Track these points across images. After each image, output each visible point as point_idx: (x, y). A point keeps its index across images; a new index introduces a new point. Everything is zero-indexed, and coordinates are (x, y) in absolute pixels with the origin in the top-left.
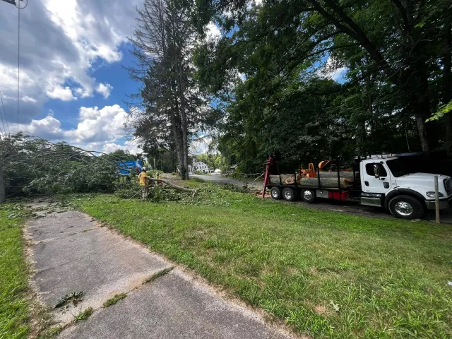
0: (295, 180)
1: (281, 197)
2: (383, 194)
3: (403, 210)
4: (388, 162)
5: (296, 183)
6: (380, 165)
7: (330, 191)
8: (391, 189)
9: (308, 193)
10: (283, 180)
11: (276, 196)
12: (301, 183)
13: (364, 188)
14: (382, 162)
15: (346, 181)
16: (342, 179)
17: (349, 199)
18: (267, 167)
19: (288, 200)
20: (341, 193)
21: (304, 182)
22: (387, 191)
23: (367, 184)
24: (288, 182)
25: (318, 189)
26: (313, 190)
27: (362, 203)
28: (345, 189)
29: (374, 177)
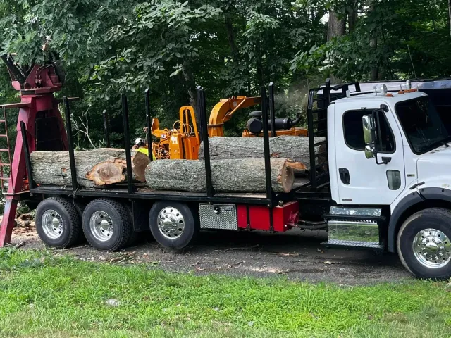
0: (127, 170)
1: (77, 238)
2: (385, 209)
3: (432, 253)
4: (400, 107)
5: (131, 182)
6: (379, 115)
7: (239, 204)
8: (405, 192)
9: (171, 215)
10: (82, 170)
11: (55, 233)
12: (150, 181)
13: (339, 192)
14: (385, 108)
15: (289, 170)
16: (278, 164)
17: (296, 230)
18: (23, 116)
19: (102, 248)
20: (272, 209)
21: (160, 175)
22: (394, 199)
23: (345, 176)
24: (104, 175)
25: (205, 201)
26: (190, 205)
27: (331, 241)
28: (286, 197)
29: (362, 153)
